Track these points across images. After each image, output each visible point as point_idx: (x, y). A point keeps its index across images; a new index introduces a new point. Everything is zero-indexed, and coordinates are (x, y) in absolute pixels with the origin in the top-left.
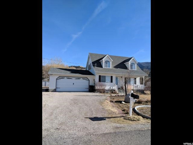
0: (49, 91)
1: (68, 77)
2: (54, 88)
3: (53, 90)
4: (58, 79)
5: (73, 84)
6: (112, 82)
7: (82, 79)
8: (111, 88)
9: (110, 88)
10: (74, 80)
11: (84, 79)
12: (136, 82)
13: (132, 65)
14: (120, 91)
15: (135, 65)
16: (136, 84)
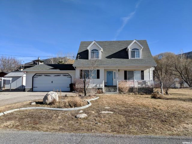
0: (25, 91)
1: (46, 75)
2: (30, 88)
3: (29, 89)
4: (35, 77)
5: (52, 82)
6: (98, 77)
7: (63, 75)
8: (98, 85)
9: (96, 86)
10: (52, 78)
11: (65, 75)
12: (143, 76)
13: (134, 52)
14: (109, 90)
15: (139, 51)
16: (144, 79)
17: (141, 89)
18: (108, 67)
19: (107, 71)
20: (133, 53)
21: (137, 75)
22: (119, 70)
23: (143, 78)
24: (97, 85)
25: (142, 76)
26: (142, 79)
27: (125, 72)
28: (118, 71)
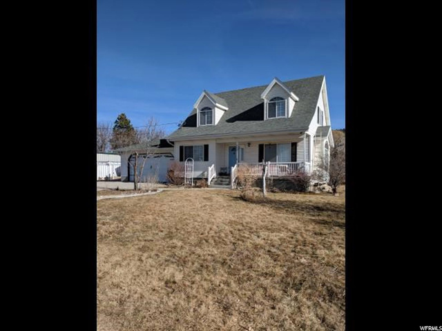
2: (126, 176)
3: (125, 178)
4: (131, 159)
5: (151, 167)
6: (206, 159)
7: (165, 156)
9: (203, 174)
10: (152, 161)
11: (167, 156)
12: (296, 154)
13: (274, 104)
14: (222, 181)
15: (285, 102)
16: (296, 161)
17: (279, 180)
18: (221, 139)
19: (230, 147)
20: (272, 106)
21: (284, 153)
22: (249, 144)
23: (294, 158)
24: (204, 172)
25: (292, 154)
26: (292, 161)
27: (261, 147)
28: (247, 146)
